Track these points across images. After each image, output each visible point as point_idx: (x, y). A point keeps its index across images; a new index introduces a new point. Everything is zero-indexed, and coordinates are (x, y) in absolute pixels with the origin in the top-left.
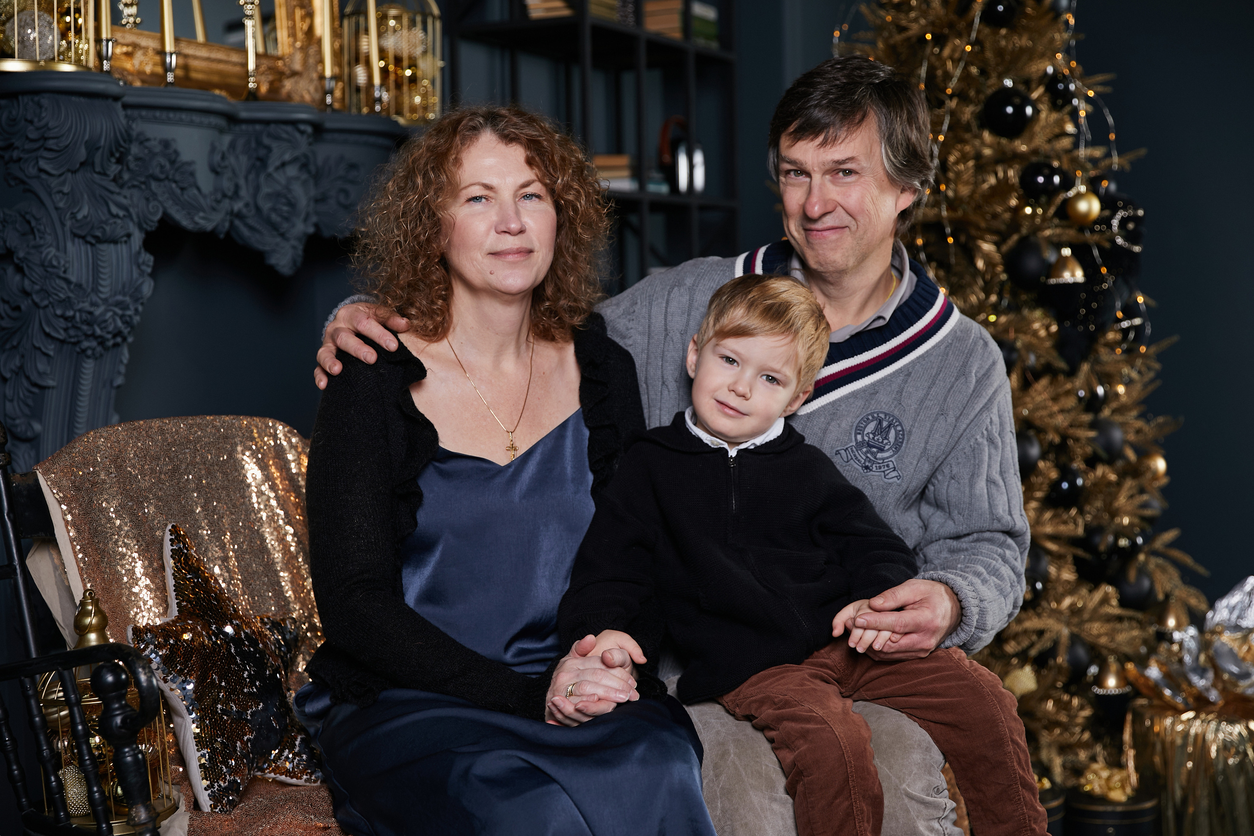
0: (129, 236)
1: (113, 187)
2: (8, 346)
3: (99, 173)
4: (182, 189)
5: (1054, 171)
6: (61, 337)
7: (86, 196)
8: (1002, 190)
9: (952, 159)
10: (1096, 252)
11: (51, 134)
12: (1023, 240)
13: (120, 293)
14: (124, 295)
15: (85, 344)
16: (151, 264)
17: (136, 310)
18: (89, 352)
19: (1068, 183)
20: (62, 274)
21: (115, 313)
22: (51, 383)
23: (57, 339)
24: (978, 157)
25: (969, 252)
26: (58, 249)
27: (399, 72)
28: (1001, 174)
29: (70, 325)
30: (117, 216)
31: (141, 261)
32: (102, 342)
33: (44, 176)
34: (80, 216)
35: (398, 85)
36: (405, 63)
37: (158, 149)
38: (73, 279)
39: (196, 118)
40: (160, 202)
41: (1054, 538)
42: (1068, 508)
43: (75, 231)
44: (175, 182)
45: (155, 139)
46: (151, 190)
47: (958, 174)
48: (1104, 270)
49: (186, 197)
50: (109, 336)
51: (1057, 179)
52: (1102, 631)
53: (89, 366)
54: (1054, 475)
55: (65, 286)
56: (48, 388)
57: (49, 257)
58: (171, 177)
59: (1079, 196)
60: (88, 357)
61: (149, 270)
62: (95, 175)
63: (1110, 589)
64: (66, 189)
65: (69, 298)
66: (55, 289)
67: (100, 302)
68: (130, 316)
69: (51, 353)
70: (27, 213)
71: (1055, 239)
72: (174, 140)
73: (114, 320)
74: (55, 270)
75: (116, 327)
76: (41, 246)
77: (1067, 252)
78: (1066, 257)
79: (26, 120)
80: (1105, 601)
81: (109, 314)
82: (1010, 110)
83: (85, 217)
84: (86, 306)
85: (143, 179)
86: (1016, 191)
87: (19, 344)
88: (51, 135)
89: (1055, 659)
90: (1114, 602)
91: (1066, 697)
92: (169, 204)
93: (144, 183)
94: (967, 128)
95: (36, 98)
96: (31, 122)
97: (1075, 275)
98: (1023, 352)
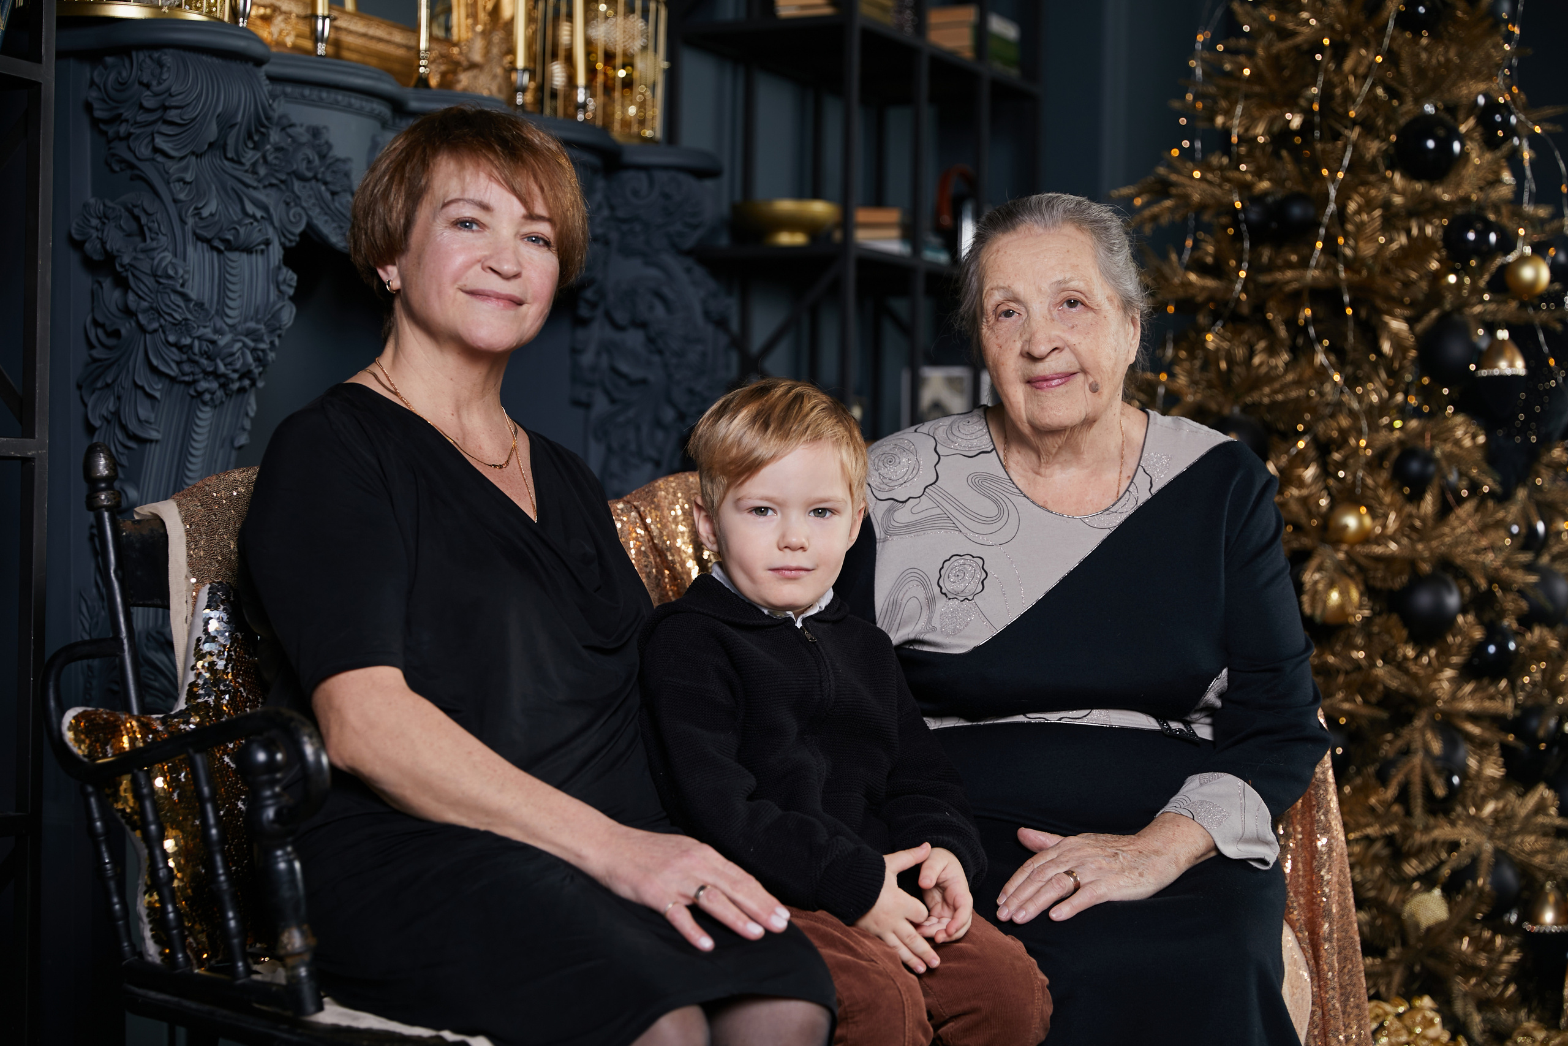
0: (267, 243)
1: (249, 179)
2: (99, 384)
3: (231, 160)
4: (334, 194)
5: (1489, 227)
6: (172, 373)
7: (214, 188)
8: (1418, 250)
9: (1352, 206)
10: (1541, 337)
11: (173, 102)
12: (1445, 317)
13: (252, 319)
14: (258, 322)
15: (203, 385)
16: (294, 284)
17: (272, 343)
18: (207, 397)
19: (1507, 243)
20: (179, 289)
21: (245, 345)
22: (154, 435)
23: (167, 376)
24: (1387, 205)
25: (1371, 332)
26: (175, 255)
27: (610, 72)
28: (1415, 231)
29: (185, 357)
30: (254, 217)
31: (281, 278)
32: (224, 383)
33: (160, 158)
34: (205, 213)
35: (608, 89)
36: (619, 61)
37: (305, 138)
38: (193, 295)
39: (356, 101)
40: (303, 208)
41: (1474, 717)
42: (1496, 680)
43: (198, 231)
44: (325, 183)
45: (302, 125)
46: (293, 192)
47: (1360, 227)
48: (1552, 362)
49: (337, 204)
50: (235, 376)
51: (1493, 237)
52: (1538, 846)
53: (205, 415)
54: (1478, 634)
55: (182, 304)
56: (151, 441)
57: (164, 264)
58: (320, 176)
59: (1523, 260)
60: (205, 403)
61: (291, 292)
62: (226, 163)
63: (1548, 794)
64: (189, 177)
65: (186, 319)
66: (169, 307)
67: (227, 329)
68: (263, 351)
69: (158, 395)
70: (135, 206)
71: (1488, 318)
72: (325, 127)
73: (243, 354)
74: (171, 282)
75: (245, 364)
76: (154, 249)
77: (1503, 334)
78: (1503, 340)
79: (141, 83)
80: (1541, 808)
81: (238, 345)
82: (1431, 144)
83: (212, 215)
84: (208, 332)
85: (283, 177)
86: (1438, 252)
87: (114, 381)
88: (174, 104)
89: (1475, 881)
90: (1553, 811)
91: (1487, 934)
92: (315, 212)
93: (282, 182)
94: (1373, 167)
95: (156, 55)
96: (148, 86)
97: (1512, 365)
98: (1444, 464)
